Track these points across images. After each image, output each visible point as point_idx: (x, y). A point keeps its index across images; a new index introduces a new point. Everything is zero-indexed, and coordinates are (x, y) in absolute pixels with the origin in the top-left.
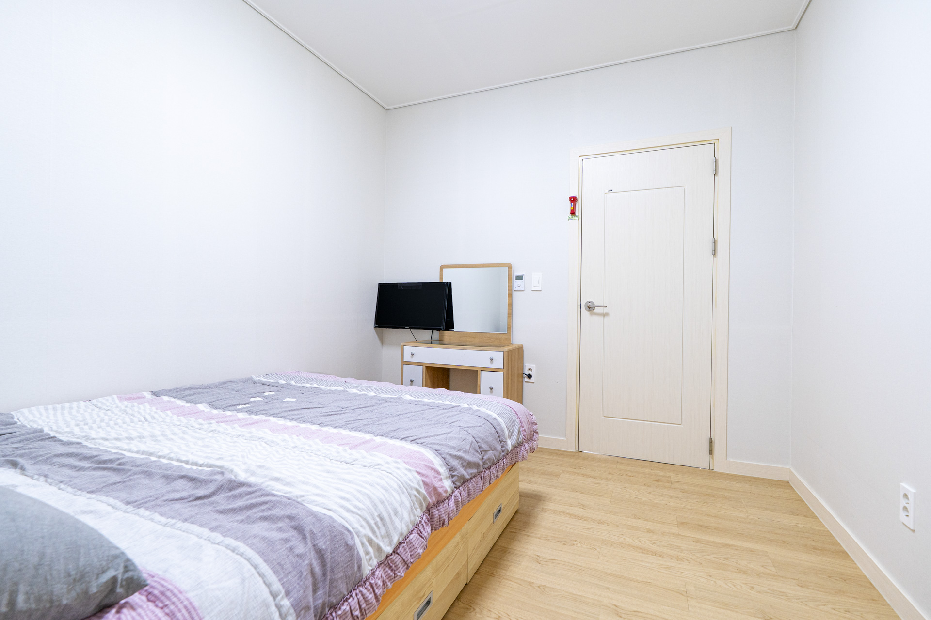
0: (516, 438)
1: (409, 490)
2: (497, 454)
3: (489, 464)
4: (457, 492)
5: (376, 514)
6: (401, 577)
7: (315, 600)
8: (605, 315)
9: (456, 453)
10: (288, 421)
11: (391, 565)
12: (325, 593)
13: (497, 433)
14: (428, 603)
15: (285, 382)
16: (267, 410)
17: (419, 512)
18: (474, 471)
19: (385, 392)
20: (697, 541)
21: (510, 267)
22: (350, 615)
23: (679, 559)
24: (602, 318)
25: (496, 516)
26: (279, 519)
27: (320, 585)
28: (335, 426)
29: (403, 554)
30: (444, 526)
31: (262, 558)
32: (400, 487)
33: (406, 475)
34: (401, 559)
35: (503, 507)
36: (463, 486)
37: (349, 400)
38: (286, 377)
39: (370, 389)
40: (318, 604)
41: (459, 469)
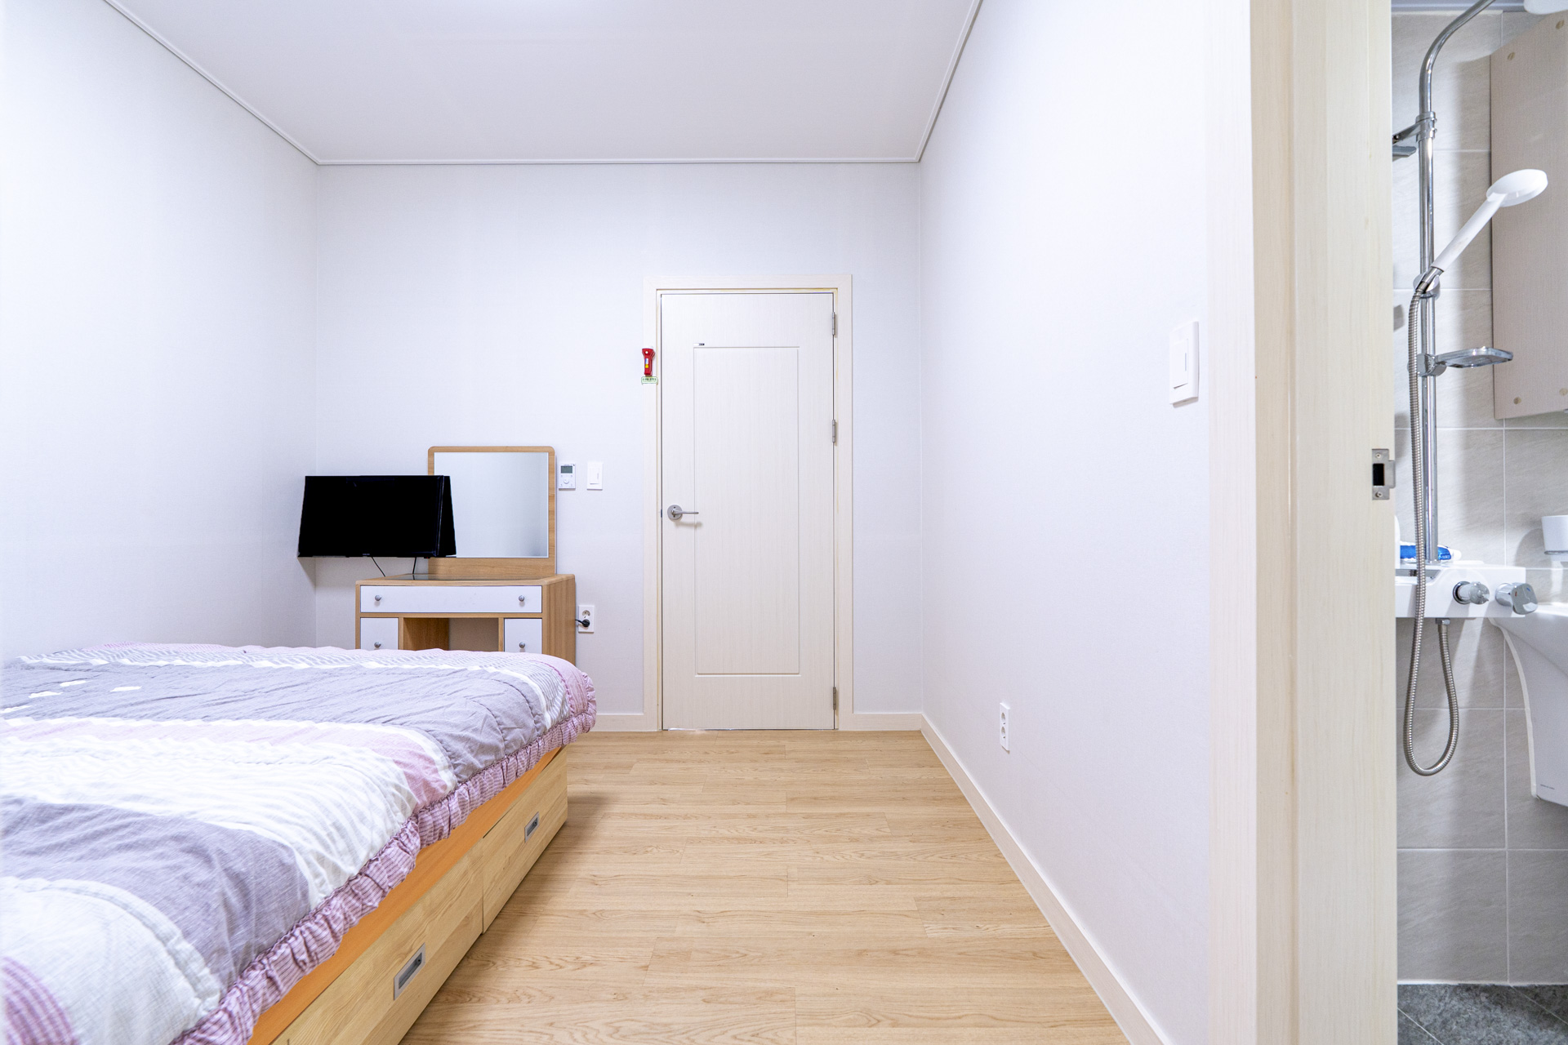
0: (559, 709)
1: (383, 787)
2: (527, 732)
3: (515, 748)
4: (462, 789)
5: (329, 823)
6: (372, 907)
7: (232, 943)
8: (697, 526)
9: (460, 733)
10: (133, 720)
11: (357, 891)
12: (250, 932)
13: (528, 702)
14: (418, 962)
15: (107, 662)
16: (78, 709)
17: (400, 818)
18: (491, 758)
19: (329, 661)
20: (807, 817)
21: (551, 452)
22: (291, 961)
23: (783, 841)
24: (692, 530)
25: (529, 832)
26: (156, 843)
27: (240, 921)
28: (236, 717)
29: (377, 875)
30: (443, 837)
31: (134, 894)
32: (367, 784)
33: (377, 767)
34: (373, 883)
35: (540, 817)
36: (472, 780)
37: (257, 678)
38: (105, 653)
39: (300, 660)
40: (240, 947)
41: (465, 754)
